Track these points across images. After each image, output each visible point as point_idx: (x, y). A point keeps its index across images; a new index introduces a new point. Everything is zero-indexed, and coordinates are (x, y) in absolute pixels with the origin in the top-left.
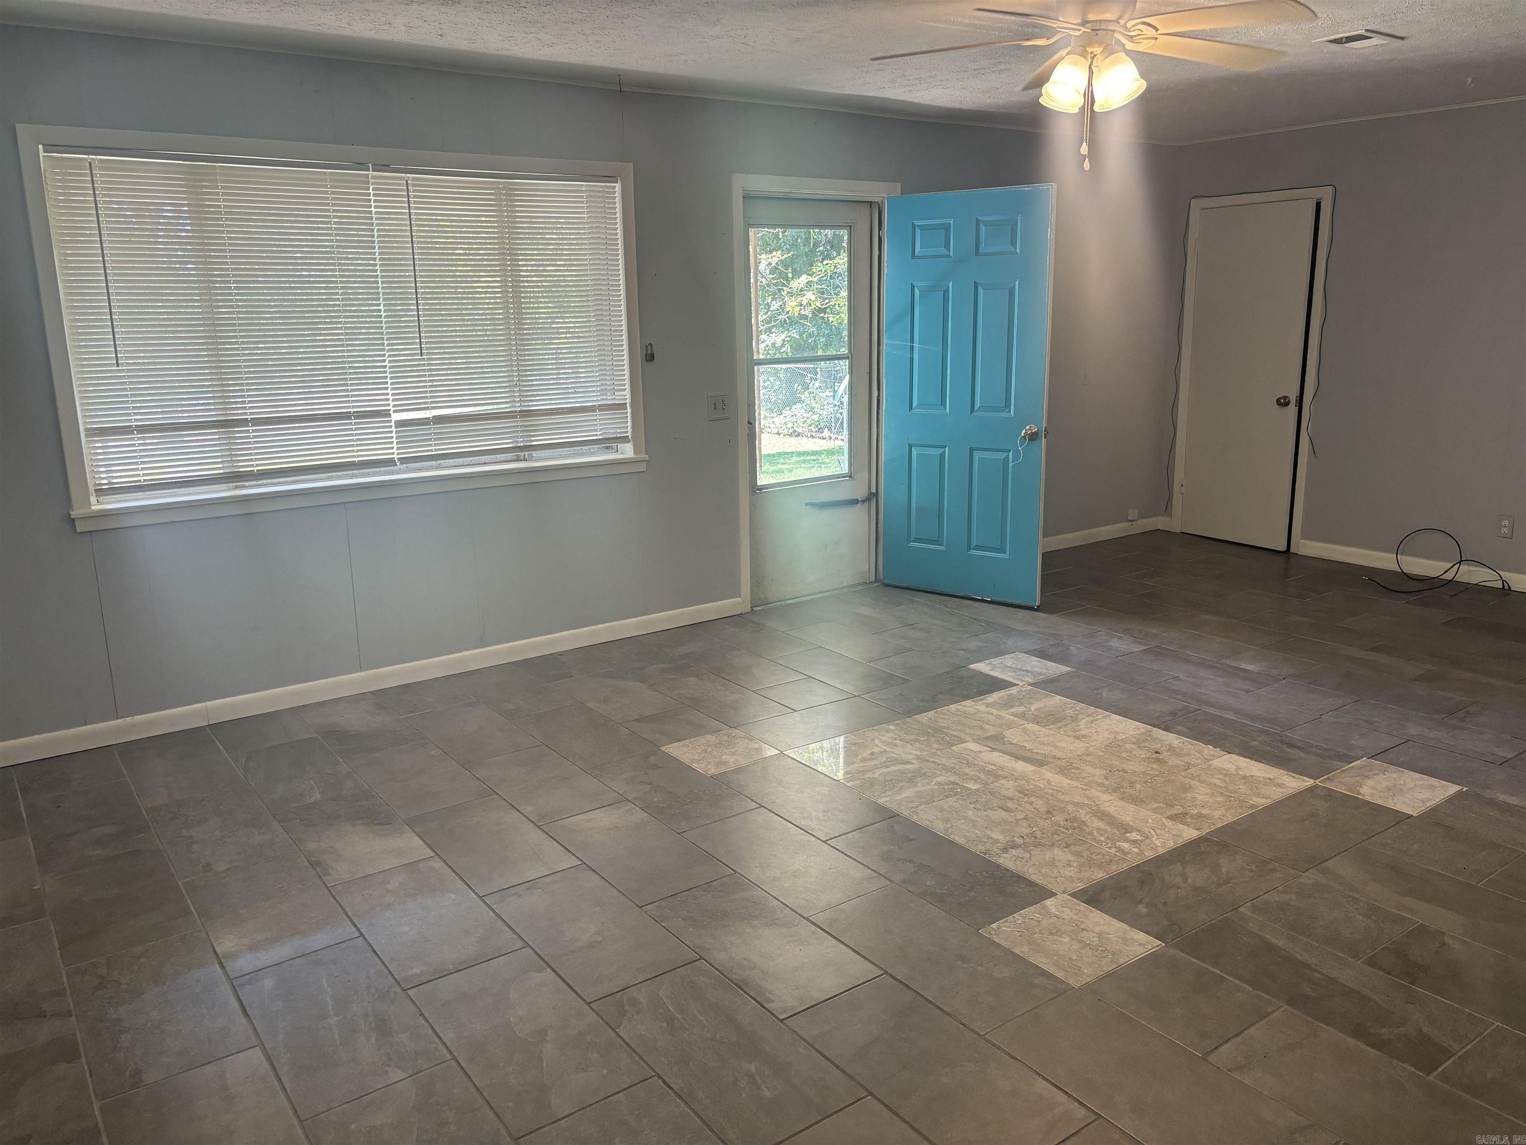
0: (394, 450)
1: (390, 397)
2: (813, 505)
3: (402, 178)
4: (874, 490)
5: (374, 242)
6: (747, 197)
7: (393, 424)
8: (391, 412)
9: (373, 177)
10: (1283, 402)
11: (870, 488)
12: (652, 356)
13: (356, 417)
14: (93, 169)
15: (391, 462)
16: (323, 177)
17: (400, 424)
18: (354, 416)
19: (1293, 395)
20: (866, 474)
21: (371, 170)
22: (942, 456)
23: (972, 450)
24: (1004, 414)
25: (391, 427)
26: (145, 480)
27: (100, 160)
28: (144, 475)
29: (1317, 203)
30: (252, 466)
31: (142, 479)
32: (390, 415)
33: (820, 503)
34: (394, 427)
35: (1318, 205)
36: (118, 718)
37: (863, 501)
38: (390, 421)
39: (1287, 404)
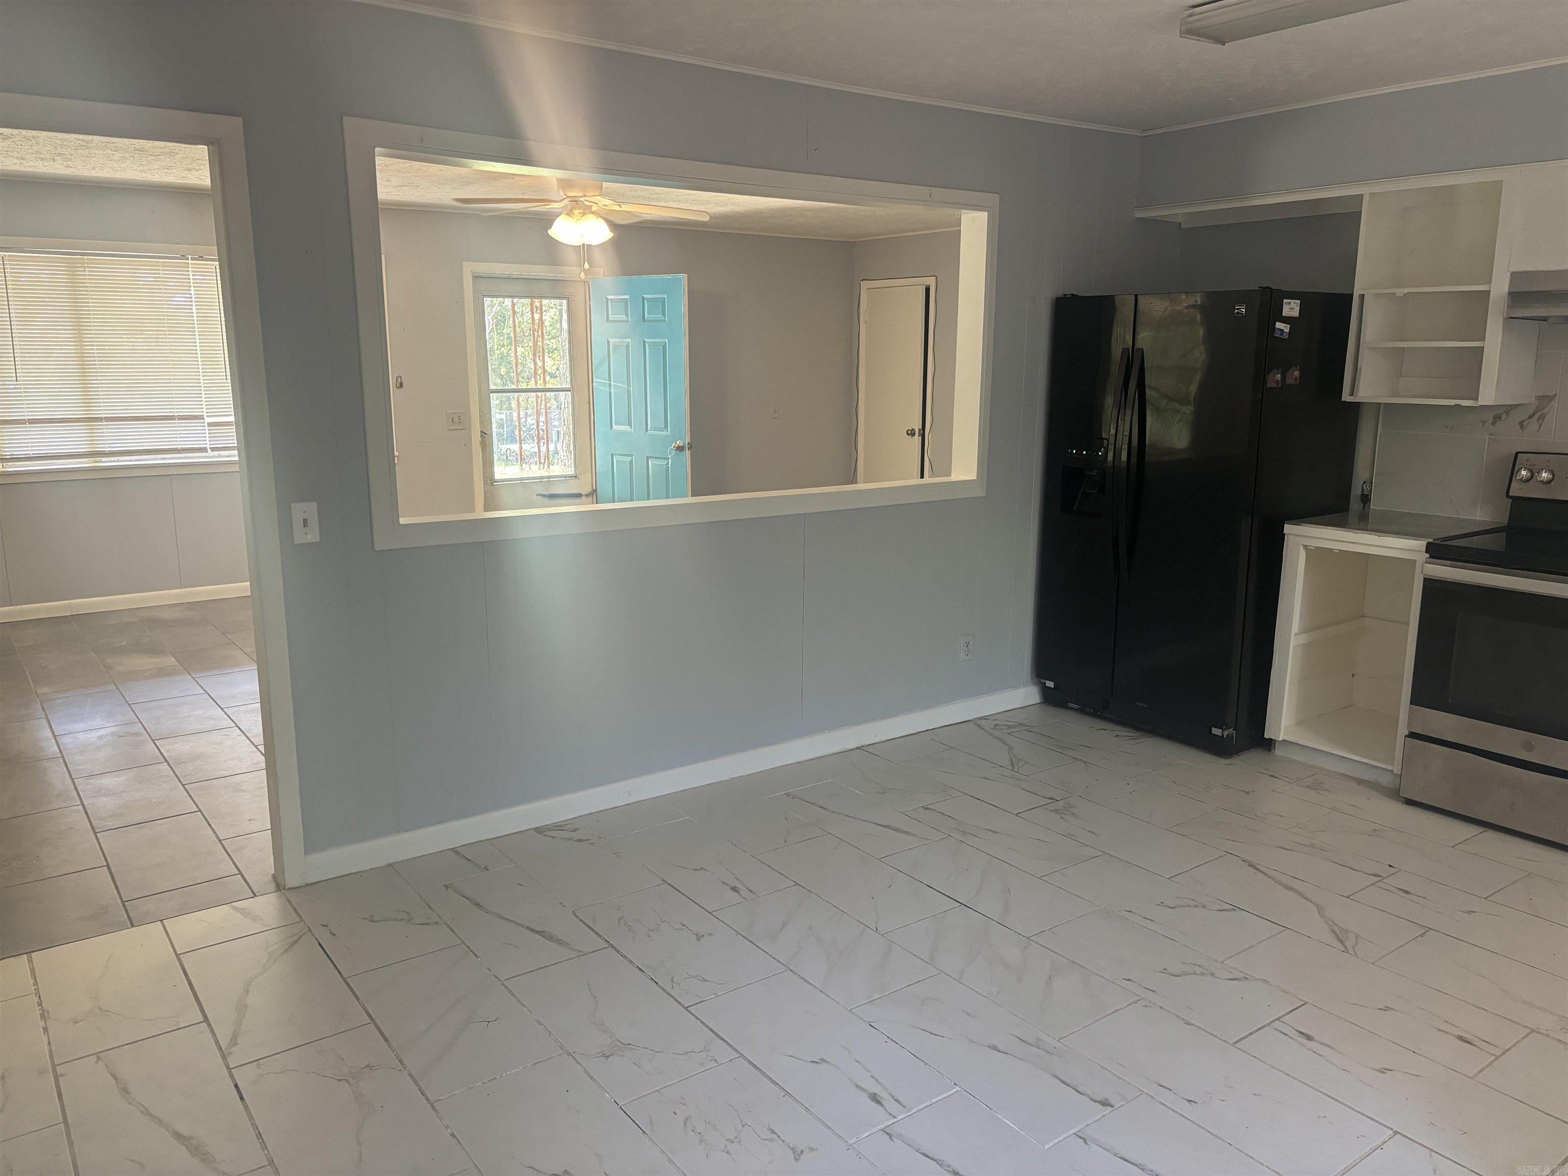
0: (207, 442)
1: (203, 403)
2: (544, 496)
3: (213, 265)
4: (595, 488)
5: (190, 286)
6: (476, 277)
7: (206, 424)
8: (205, 417)
9: (192, 264)
10: (911, 433)
11: (592, 486)
12: (401, 385)
13: (179, 419)
14: (5, 260)
15: (204, 450)
16: (157, 264)
17: (210, 424)
18: (177, 418)
19: (917, 426)
20: (589, 475)
21: (190, 259)
22: (631, 462)
23: (648, 458)
24: (664, 433)
25: (204, 426)
26: (33, 454)
27: (10, 255)
28: (32, 450)
29: (926, 288)
30: (105, 448)
31: (31, 453)
32: (203, 419)
33: (549, 494)
34: (206, 426)
35: (928, 290)
36: (11, 606)
37: (587, 495)
38: (204, 423)
39: (913, 435)
